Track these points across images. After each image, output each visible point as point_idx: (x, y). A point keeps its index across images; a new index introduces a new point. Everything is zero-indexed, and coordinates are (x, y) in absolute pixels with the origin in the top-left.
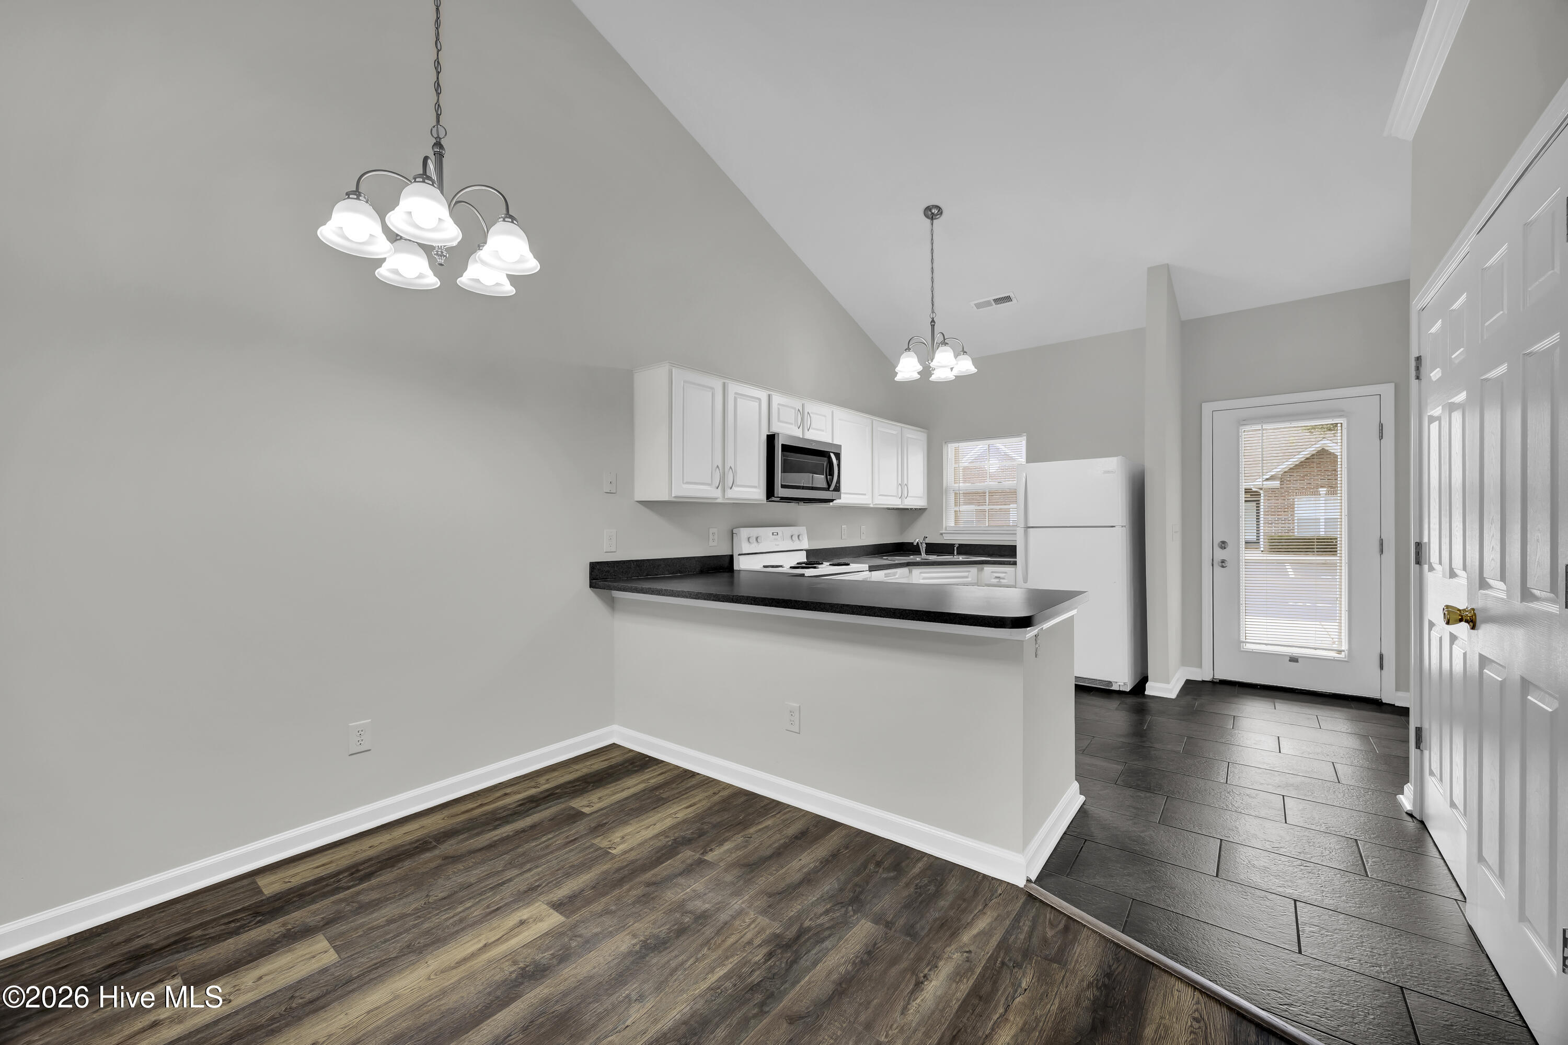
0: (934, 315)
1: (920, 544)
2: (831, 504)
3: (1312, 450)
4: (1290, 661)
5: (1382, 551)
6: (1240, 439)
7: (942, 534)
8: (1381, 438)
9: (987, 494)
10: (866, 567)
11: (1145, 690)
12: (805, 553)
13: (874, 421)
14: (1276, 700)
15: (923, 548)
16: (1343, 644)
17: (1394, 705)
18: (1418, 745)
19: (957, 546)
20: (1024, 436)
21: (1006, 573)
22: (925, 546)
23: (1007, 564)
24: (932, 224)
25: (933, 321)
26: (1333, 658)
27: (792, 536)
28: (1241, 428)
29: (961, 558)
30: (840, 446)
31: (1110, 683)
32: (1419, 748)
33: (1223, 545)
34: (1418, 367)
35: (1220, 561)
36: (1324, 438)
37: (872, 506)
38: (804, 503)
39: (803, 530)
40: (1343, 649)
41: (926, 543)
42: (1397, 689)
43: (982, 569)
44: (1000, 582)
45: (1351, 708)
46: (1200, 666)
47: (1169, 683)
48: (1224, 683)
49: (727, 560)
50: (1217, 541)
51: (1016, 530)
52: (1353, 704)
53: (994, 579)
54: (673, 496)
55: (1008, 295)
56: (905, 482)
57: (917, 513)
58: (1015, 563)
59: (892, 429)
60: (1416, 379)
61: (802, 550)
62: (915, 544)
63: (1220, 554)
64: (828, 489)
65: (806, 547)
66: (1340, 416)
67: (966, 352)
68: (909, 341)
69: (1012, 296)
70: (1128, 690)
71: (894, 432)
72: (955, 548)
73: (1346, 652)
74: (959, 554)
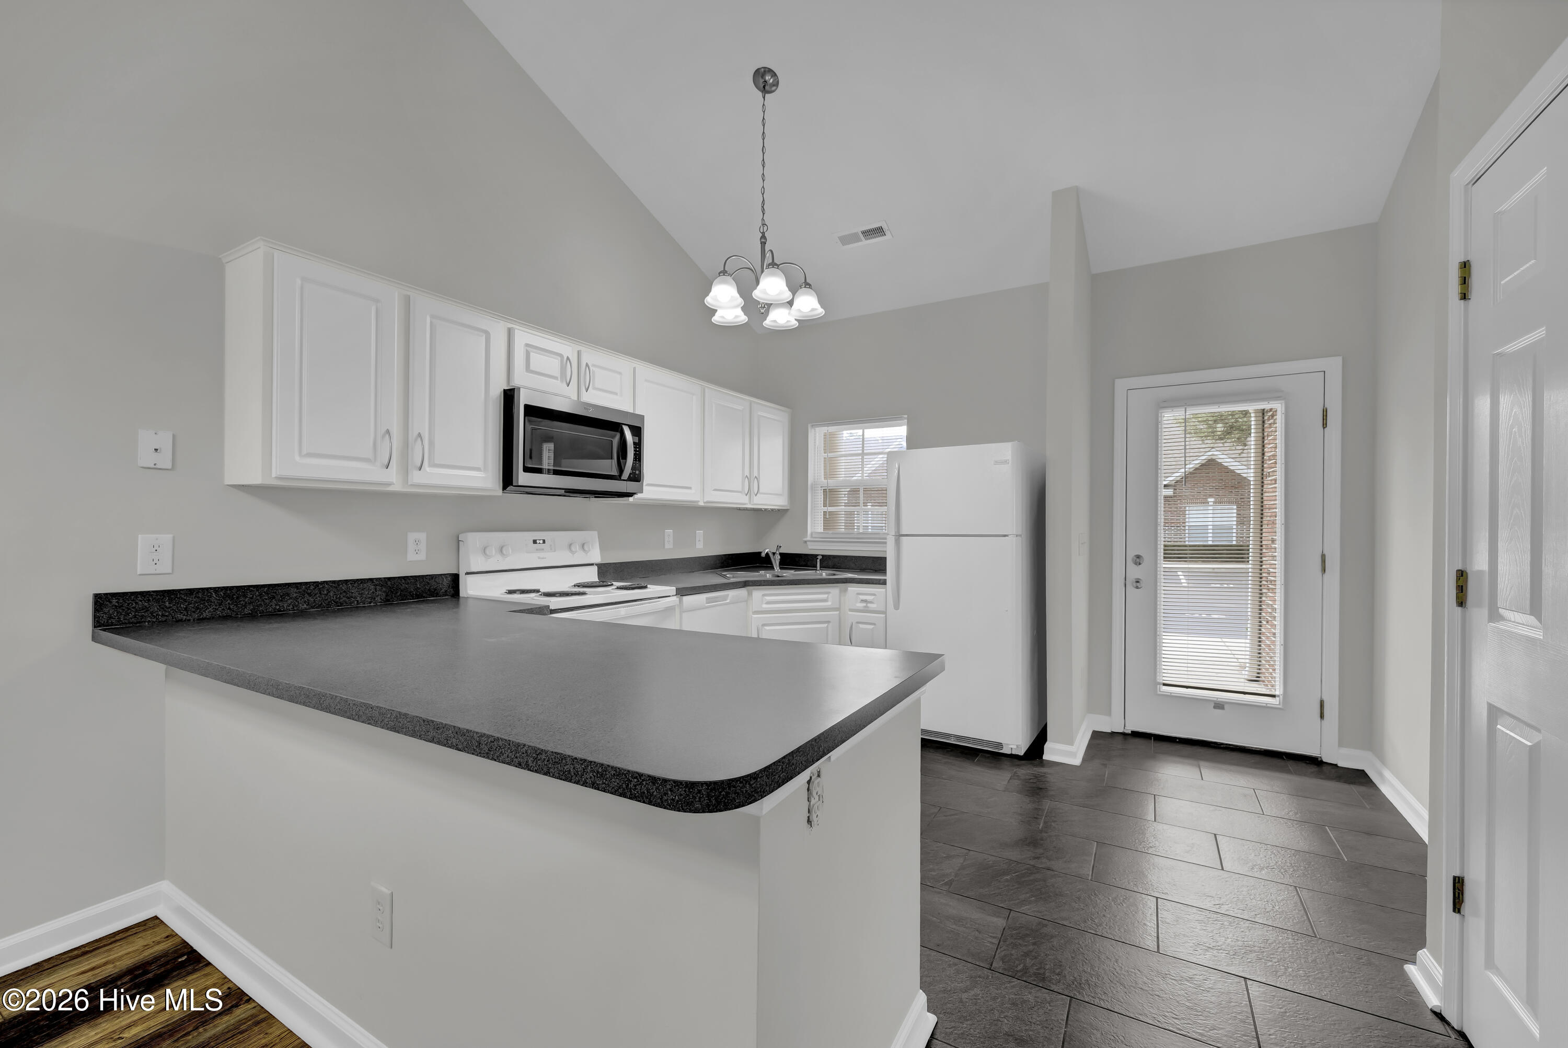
0: (765, 228)
1: (771, 555)
2: (631, 499)
3: (1203, 458)
4: (1215, 707)
5: (1324, 570)
6: (1160, 426)
7: (806, 542)
8: (1325, 426)
9: (861, 492)
10: (671, 590)
11: (1042, 753)
12: (596, 568)
13: (706, 389)
14: (1202, 763)
15: (776, 560)
16: (1277, 687)
17: (1336, 765)
18: (1457, 906)
19: (820, 557)
20: (905, 418)
21: (874, 595)
22: (779, 557)
23: (876, 584)
24: (764, 98)
25: (763, 236)
26: (1265, 705)
27: (570, 545)
28: (1160, 411)
29: (824, 574)
30: (642, 418)
31: (1000, 745)
32: (1459, 912)
33: (1138, 560)
34: (1465, 278)
35: (1135, 581)
36: (1213, 448)
37: (701, 504)
38: (595, 497)
39: (592, 536)
40: (1277, 693)
41: (781, 554)
42: (1341, 744)
43: (846, 590)
44: (868, 607)
45: (1289, 772)
46: (1109, 713)
47: (1072, 745)
48: (1136, 734)
49: (446, 582)
50: (1131, 554)
51: (886, 539)
52: (1291, 764)
53: (860, 602)
54: (274, 475)
55: (880, 226)
56: (756, 474)
57: (776, 515)
58: (884, 583)
59: (738, 402)
60: (1461, 299)
61: (592, 565)
62: (763, 555)
63: (1134, 572)
64: (618, 478)
65: (598, 560)
66: (1277, 398)
67: (810, 285)
68: (728, 259)
69: (885, 227)
70: (1021, 753)
71: (740, 408)
72: (818, 560)
73: (1281, 697)
74: (822, 567)
